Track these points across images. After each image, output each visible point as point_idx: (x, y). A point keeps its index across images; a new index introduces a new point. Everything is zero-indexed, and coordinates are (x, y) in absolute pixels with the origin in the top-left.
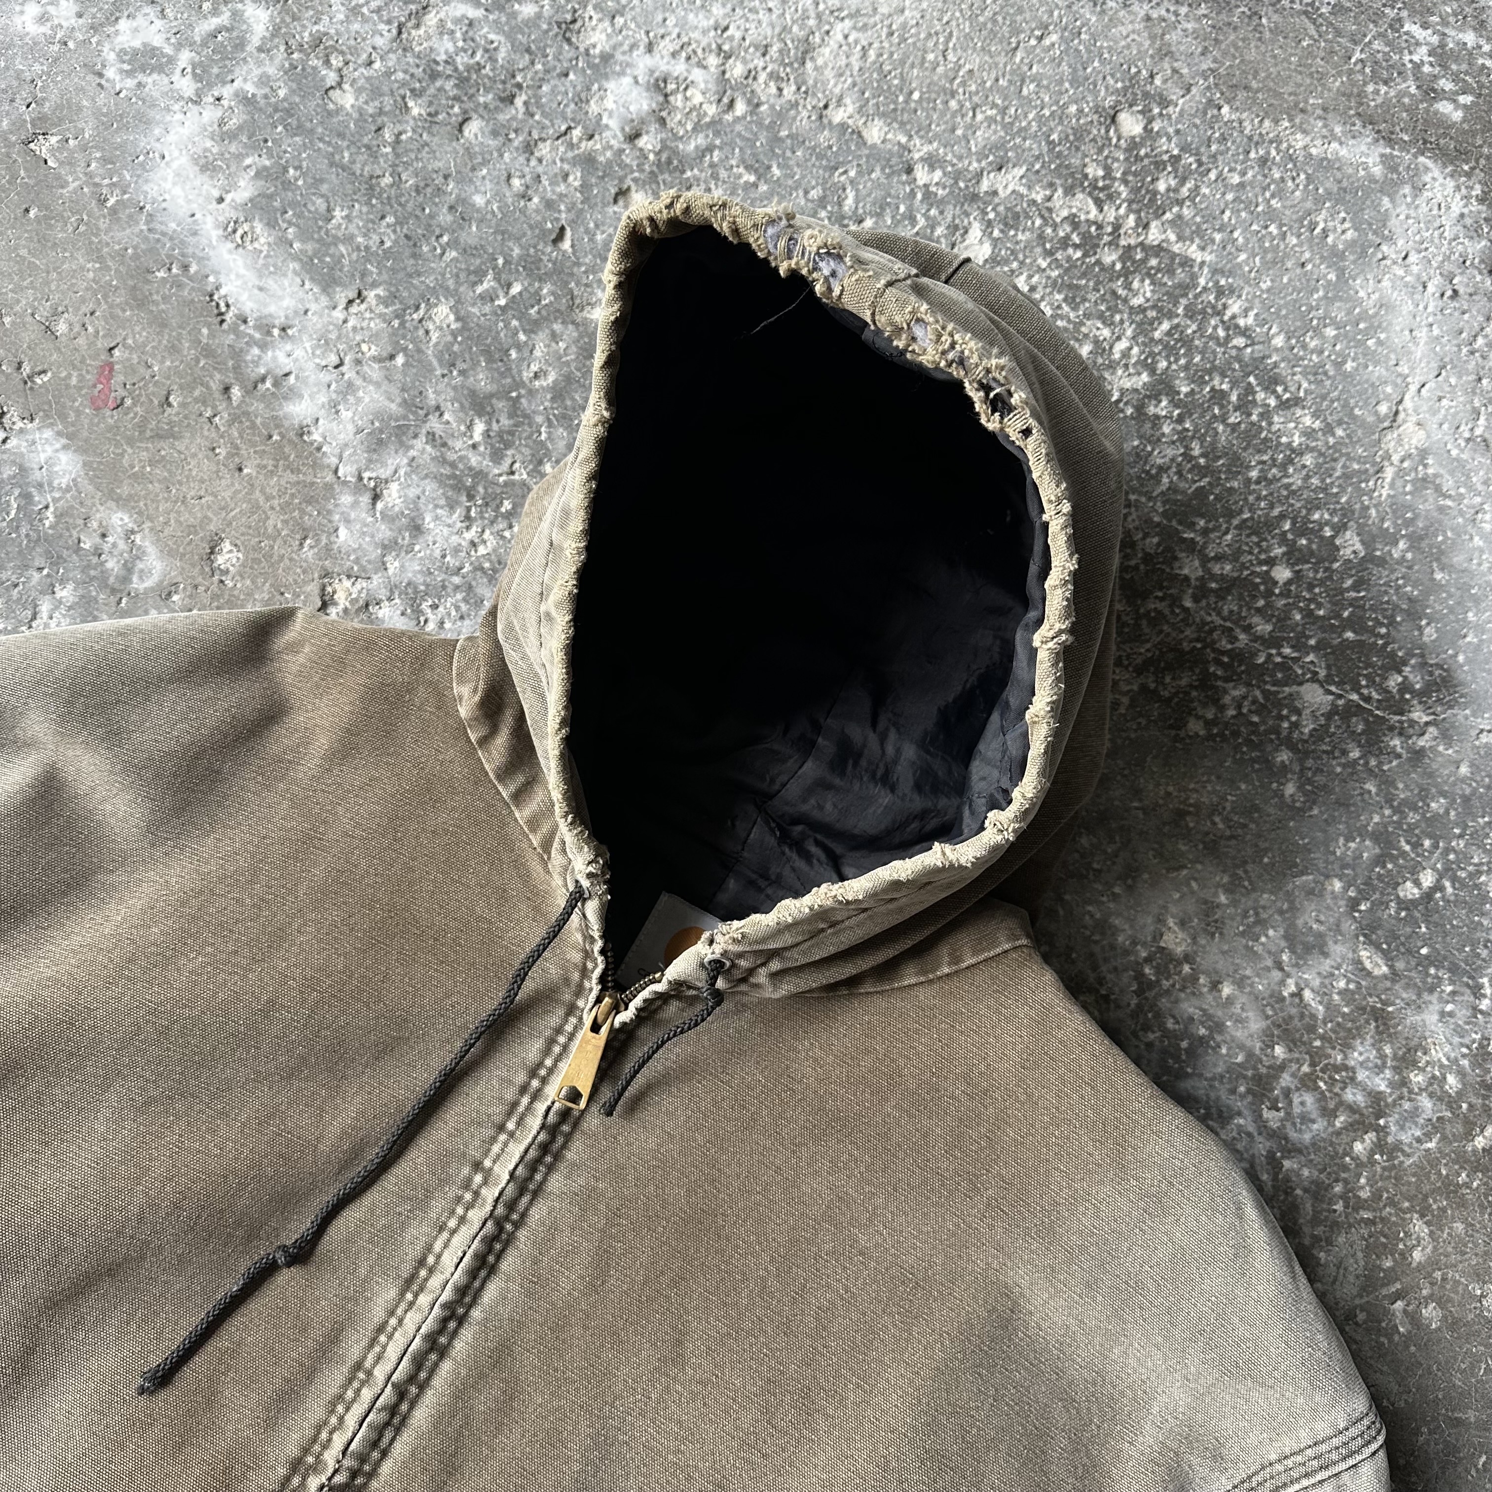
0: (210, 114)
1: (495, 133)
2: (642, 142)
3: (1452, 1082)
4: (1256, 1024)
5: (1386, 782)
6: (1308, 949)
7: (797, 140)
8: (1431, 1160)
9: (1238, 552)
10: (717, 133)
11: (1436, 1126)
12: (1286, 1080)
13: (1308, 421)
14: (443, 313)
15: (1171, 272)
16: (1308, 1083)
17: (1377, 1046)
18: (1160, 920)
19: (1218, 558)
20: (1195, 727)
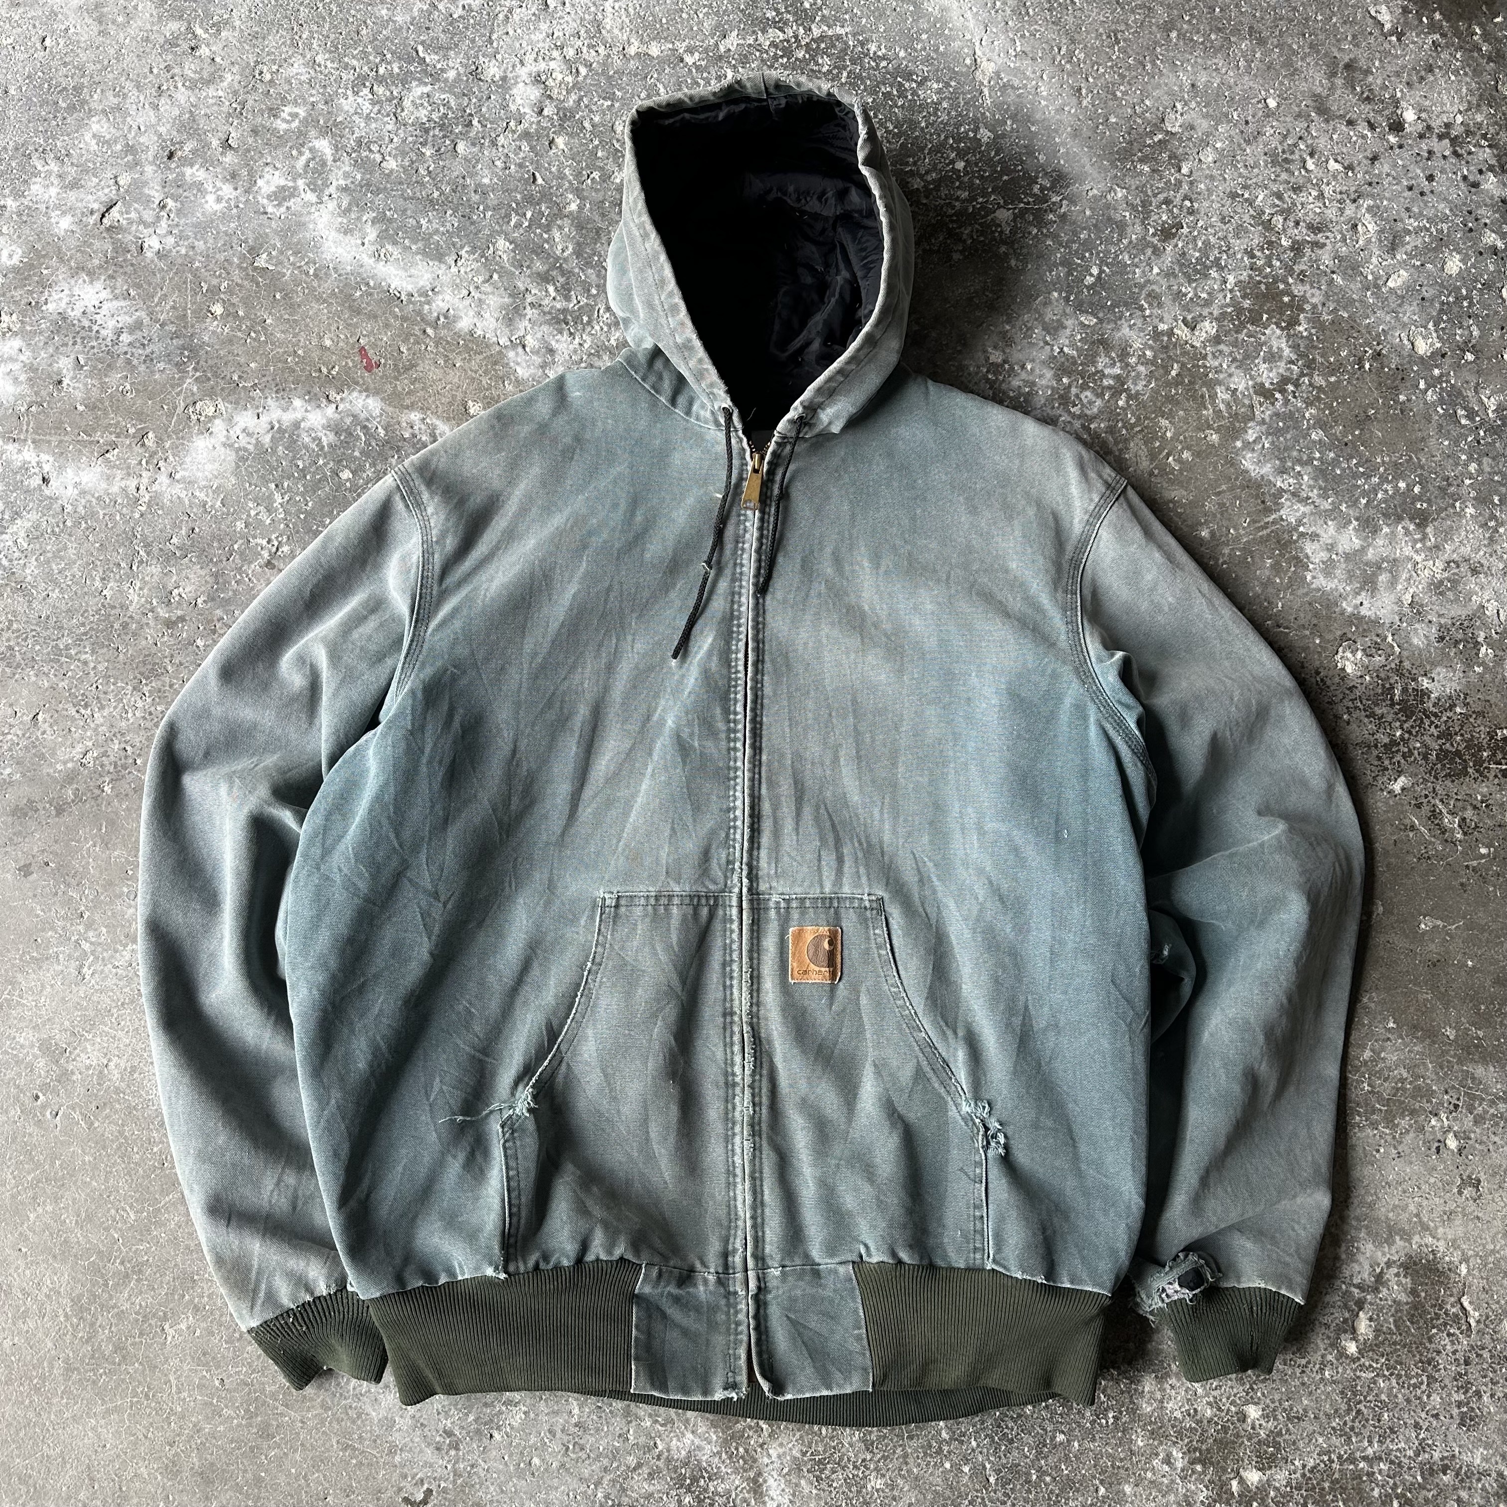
0: (332, 205)
1: (474, 144)
2: (545, 112)
3: (1149, 353)
4: (1049, 374)
5: (1055, 237)
6: (1056, 329)
7: (620, 73)
8: (1155, 391)
9: (935, 164)
10: (580, 89)
11: (1151, 376)
12: (1074, 390)
13: (935, 86)
14: (502, 244)
15: (834, 46)
16: (1084, 387)
17: (1107, 355)
18: (985, 351)
19: (927, 173)
20: (956, 256)
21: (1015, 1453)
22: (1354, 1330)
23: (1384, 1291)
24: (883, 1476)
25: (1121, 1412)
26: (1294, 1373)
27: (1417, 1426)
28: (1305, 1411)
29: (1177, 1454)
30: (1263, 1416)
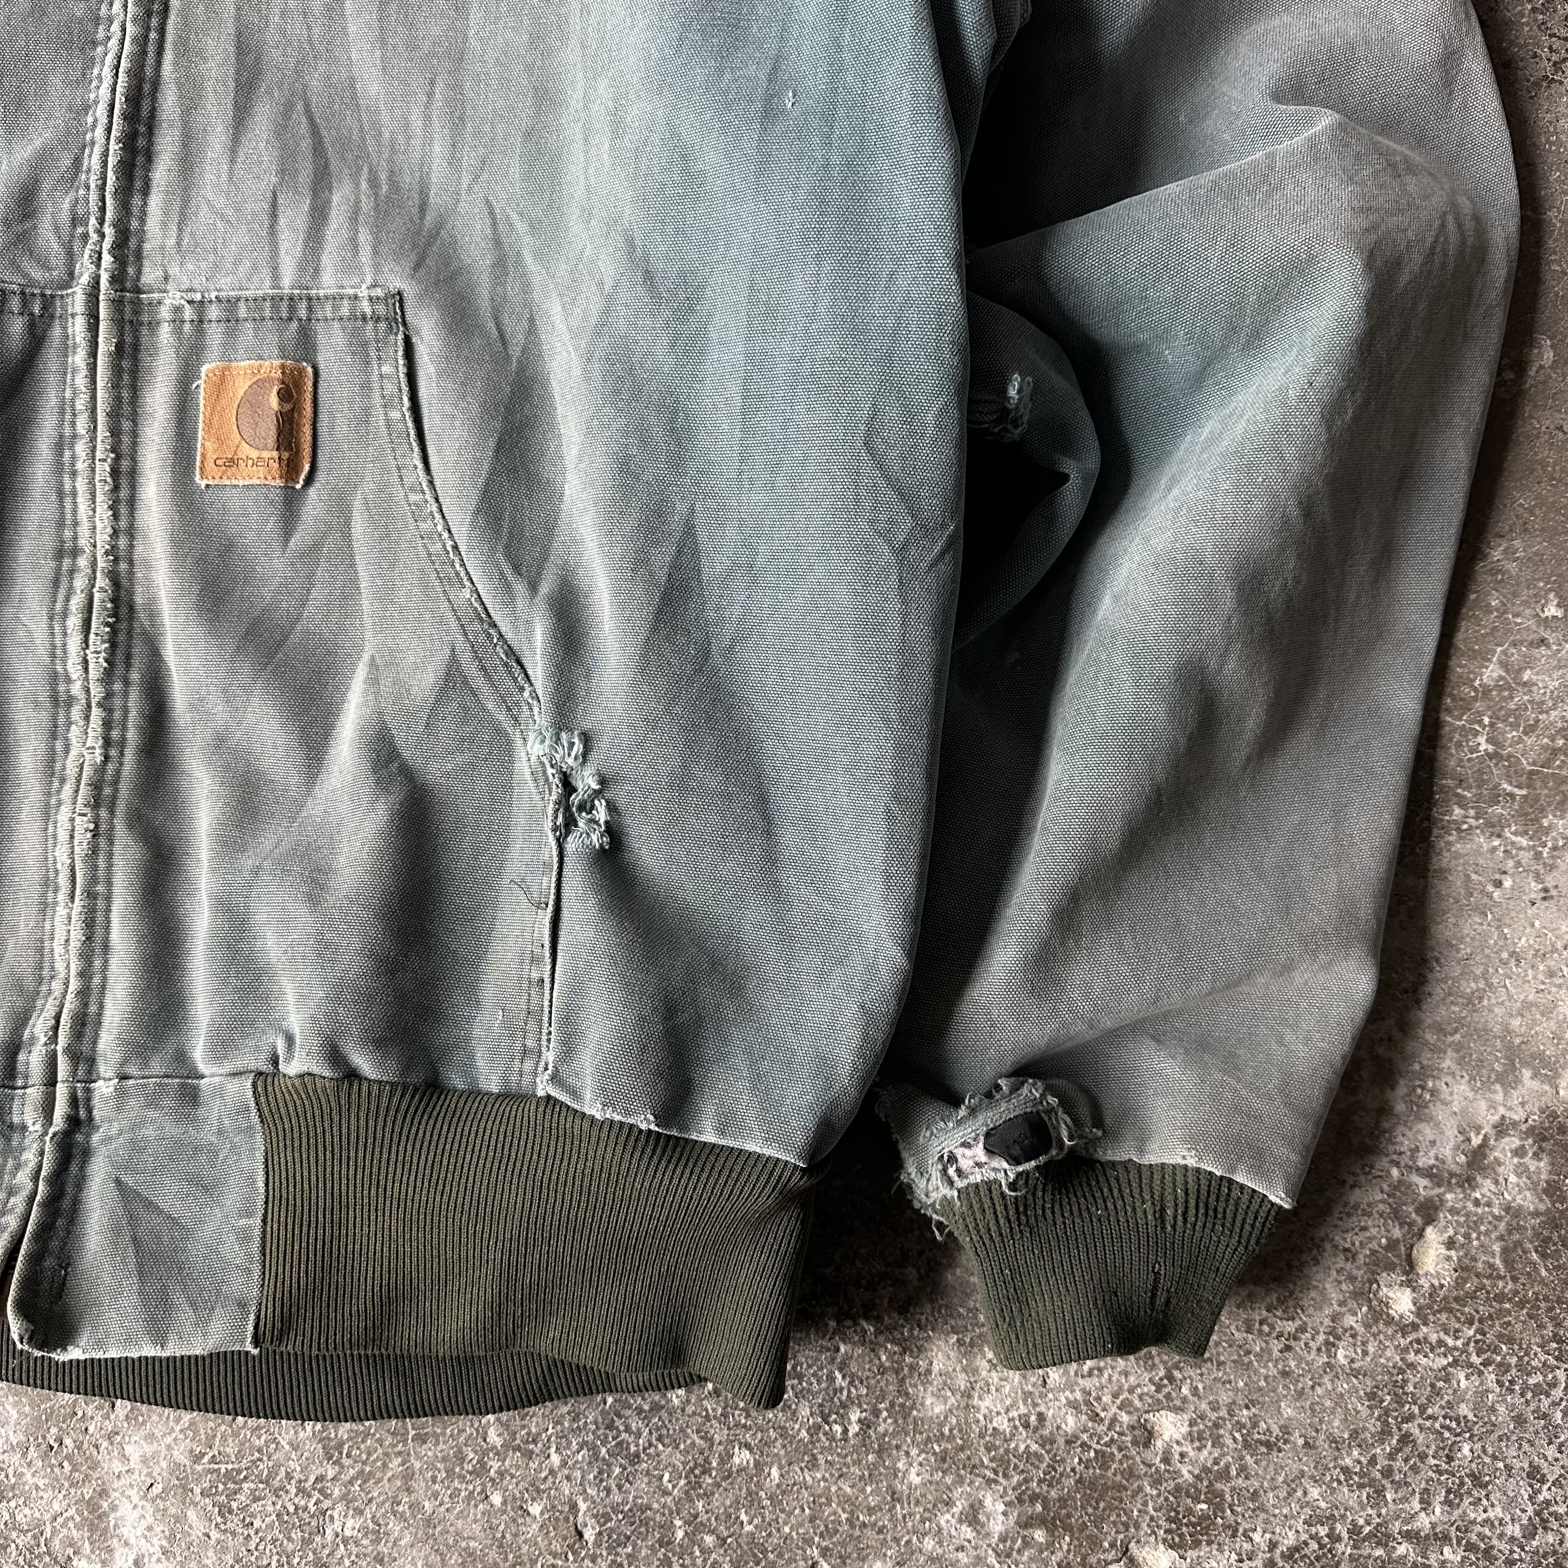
21: (642, 1484)
22: (1410, 1265)
23: (1485, 1187)
24: (359, 1512)
25: (876, 1413)
26: (1267, 1351)
27: (1535, 1475)
28: (1285, 1430)
29: (993, 1504)
30: (1190, 1437)
